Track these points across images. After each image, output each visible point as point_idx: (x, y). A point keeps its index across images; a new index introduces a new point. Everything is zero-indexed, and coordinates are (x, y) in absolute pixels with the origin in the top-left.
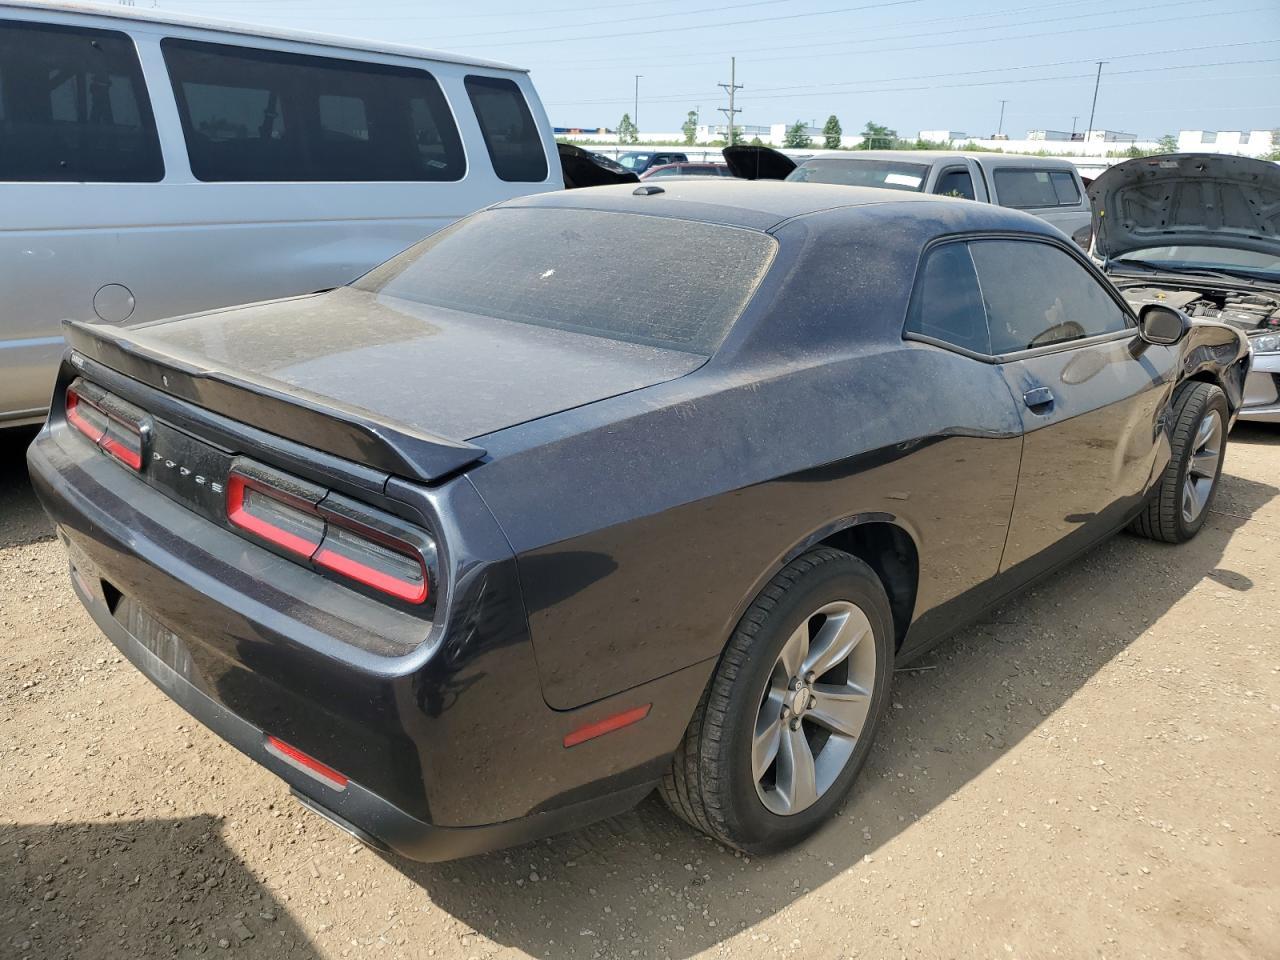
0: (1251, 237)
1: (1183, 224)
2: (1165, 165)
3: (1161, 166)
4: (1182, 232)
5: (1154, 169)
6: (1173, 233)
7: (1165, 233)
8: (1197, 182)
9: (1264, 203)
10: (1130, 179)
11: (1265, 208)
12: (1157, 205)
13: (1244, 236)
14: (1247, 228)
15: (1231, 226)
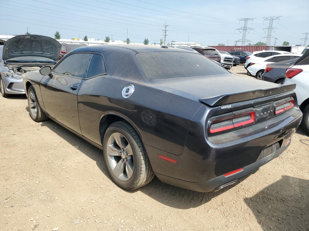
0: (41, 54)
1: (25, 51)
2: (27, 37)
3: (26, 37)
4: (25, 53)
5: (24, 38)
6: (23, 53)
7: (21, 53)
8: (32, 41)
9: (46, 46)
10: (17, 40)
11: (45, 47)
12: (21, 46)
13: (39, 53)
14: (40, 52)
15: (36, 51)
